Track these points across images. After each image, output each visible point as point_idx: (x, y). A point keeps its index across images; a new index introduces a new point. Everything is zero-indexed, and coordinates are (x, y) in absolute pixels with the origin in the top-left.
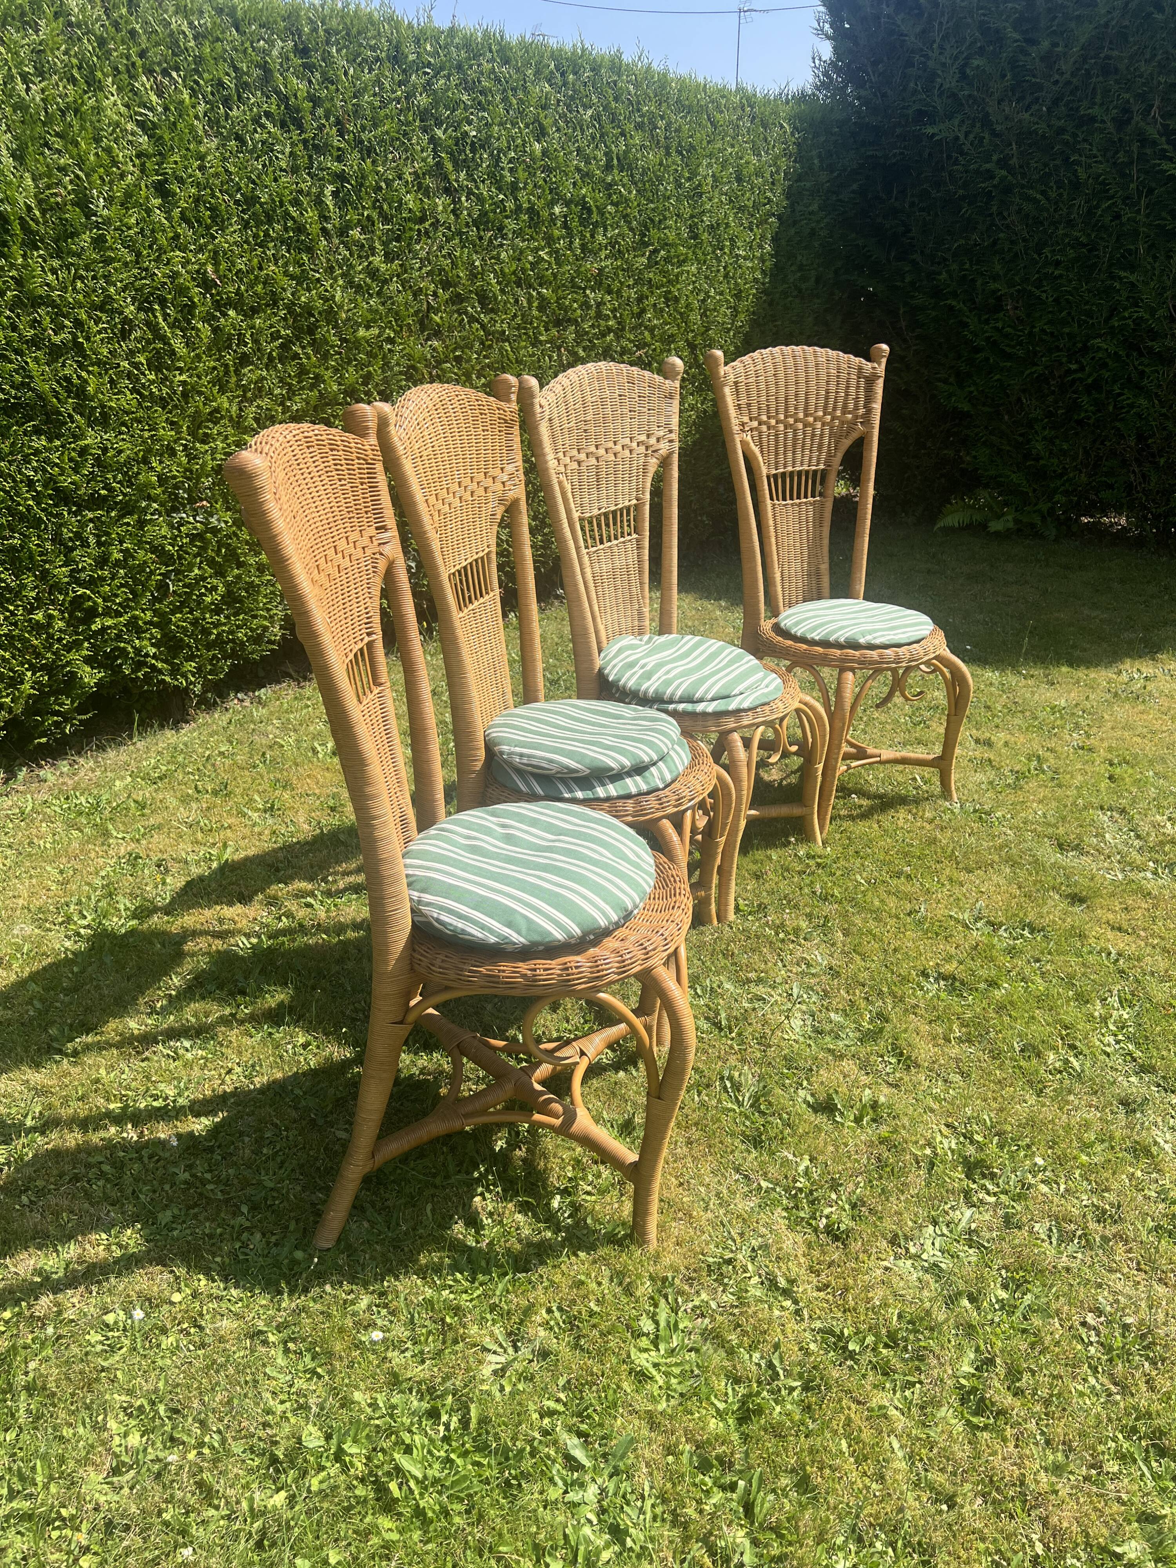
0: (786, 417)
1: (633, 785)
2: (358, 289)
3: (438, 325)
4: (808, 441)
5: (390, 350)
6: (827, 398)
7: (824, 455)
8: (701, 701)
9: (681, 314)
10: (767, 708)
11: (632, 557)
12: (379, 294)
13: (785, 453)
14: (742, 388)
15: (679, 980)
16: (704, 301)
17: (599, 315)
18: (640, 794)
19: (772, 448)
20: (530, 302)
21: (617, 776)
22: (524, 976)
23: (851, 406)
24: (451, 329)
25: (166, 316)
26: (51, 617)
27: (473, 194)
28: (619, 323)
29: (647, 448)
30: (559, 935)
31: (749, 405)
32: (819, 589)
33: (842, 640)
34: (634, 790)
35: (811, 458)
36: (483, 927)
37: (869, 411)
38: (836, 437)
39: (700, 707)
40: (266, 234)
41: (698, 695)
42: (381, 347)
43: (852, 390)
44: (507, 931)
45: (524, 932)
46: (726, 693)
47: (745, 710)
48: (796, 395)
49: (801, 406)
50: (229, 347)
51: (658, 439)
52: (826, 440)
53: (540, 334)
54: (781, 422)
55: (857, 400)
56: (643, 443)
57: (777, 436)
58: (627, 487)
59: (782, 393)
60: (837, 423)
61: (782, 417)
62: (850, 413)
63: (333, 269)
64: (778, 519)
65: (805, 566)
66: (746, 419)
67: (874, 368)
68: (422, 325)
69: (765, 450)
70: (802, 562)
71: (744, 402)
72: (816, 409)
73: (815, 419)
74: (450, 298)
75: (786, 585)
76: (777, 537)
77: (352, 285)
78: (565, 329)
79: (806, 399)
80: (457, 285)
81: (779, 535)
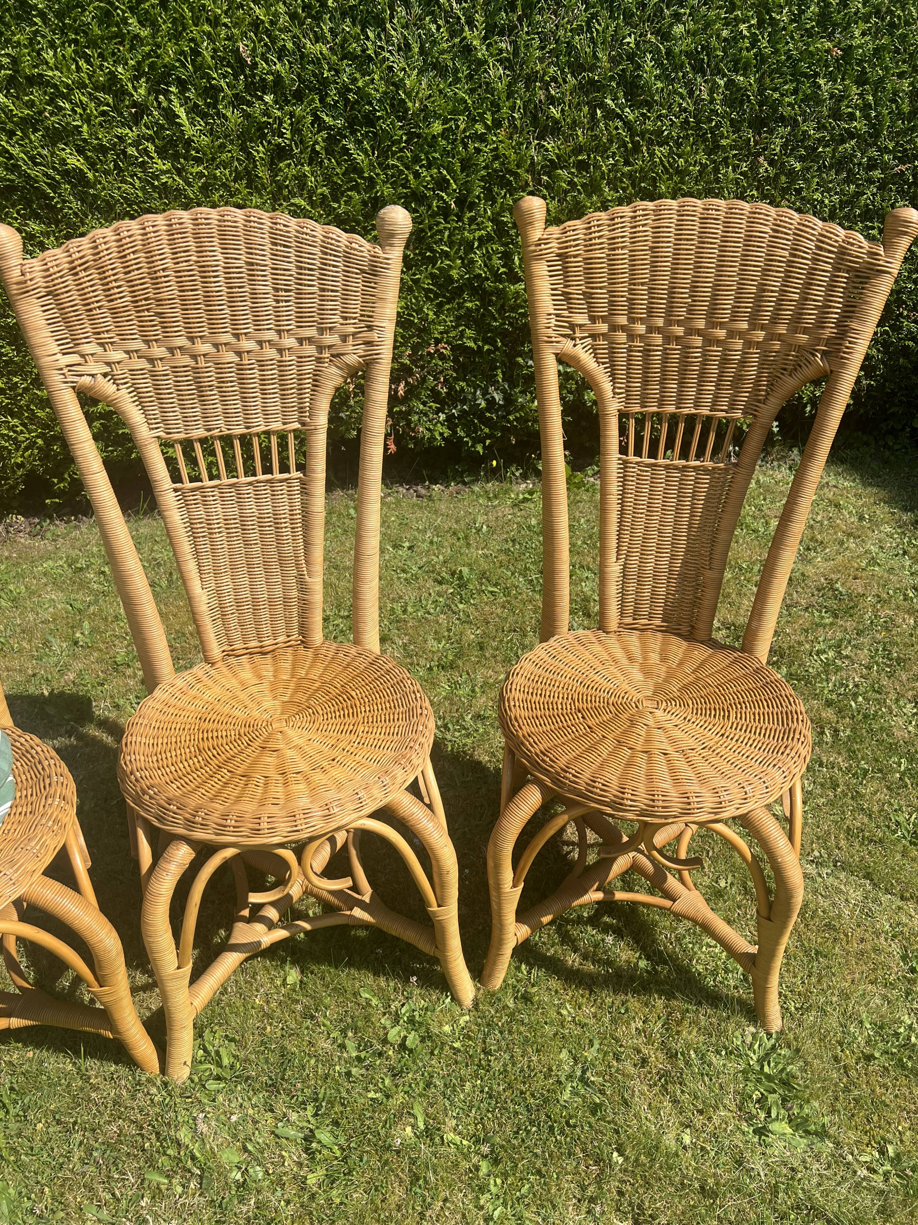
0: (669, 323)
3: (556, 122)
4: (713, 369)
6: (759, 298)
7: (744, 397)
13: (663, 382)
14: (577, 266)
17: (835, 114)
19: (637, 372)
20: (711, 92)
23: (810, 319)
24: (575, 126)
25: (184, 100)
29: (320, 349)
31: (588, 296)
35: (716, 397)
37: (846, 334)
38: (775, 370)
43: (818, 293)
48: (694, 288)
49: (703, 307)
51: (344, 338)
52: (752, 372)
53: (722, 136)
54: (659, 330)
55: (824, 310)
56: (310, 340)
57: (647, 353)
58: (275, 404)
59: (664, 281)
60: (777, 345)
61: (660, 322)
62: (805, 331)
63: (408, 46)
64: (632, 486)
65: (678, 563)
66: (581, 319)
67: (872, 254)
68: (535, 119)
69: (621, 373)
70: (673, 557)
71: (577, 289)
72: (735, 316)
73: (732, 334)
74: (581, 86)
75: (632, 587)
76: (622, 512)
77: (435, 66)
78: (771, 132)
79: (714, 297)
80: (592, 68)
81: (629, 509)
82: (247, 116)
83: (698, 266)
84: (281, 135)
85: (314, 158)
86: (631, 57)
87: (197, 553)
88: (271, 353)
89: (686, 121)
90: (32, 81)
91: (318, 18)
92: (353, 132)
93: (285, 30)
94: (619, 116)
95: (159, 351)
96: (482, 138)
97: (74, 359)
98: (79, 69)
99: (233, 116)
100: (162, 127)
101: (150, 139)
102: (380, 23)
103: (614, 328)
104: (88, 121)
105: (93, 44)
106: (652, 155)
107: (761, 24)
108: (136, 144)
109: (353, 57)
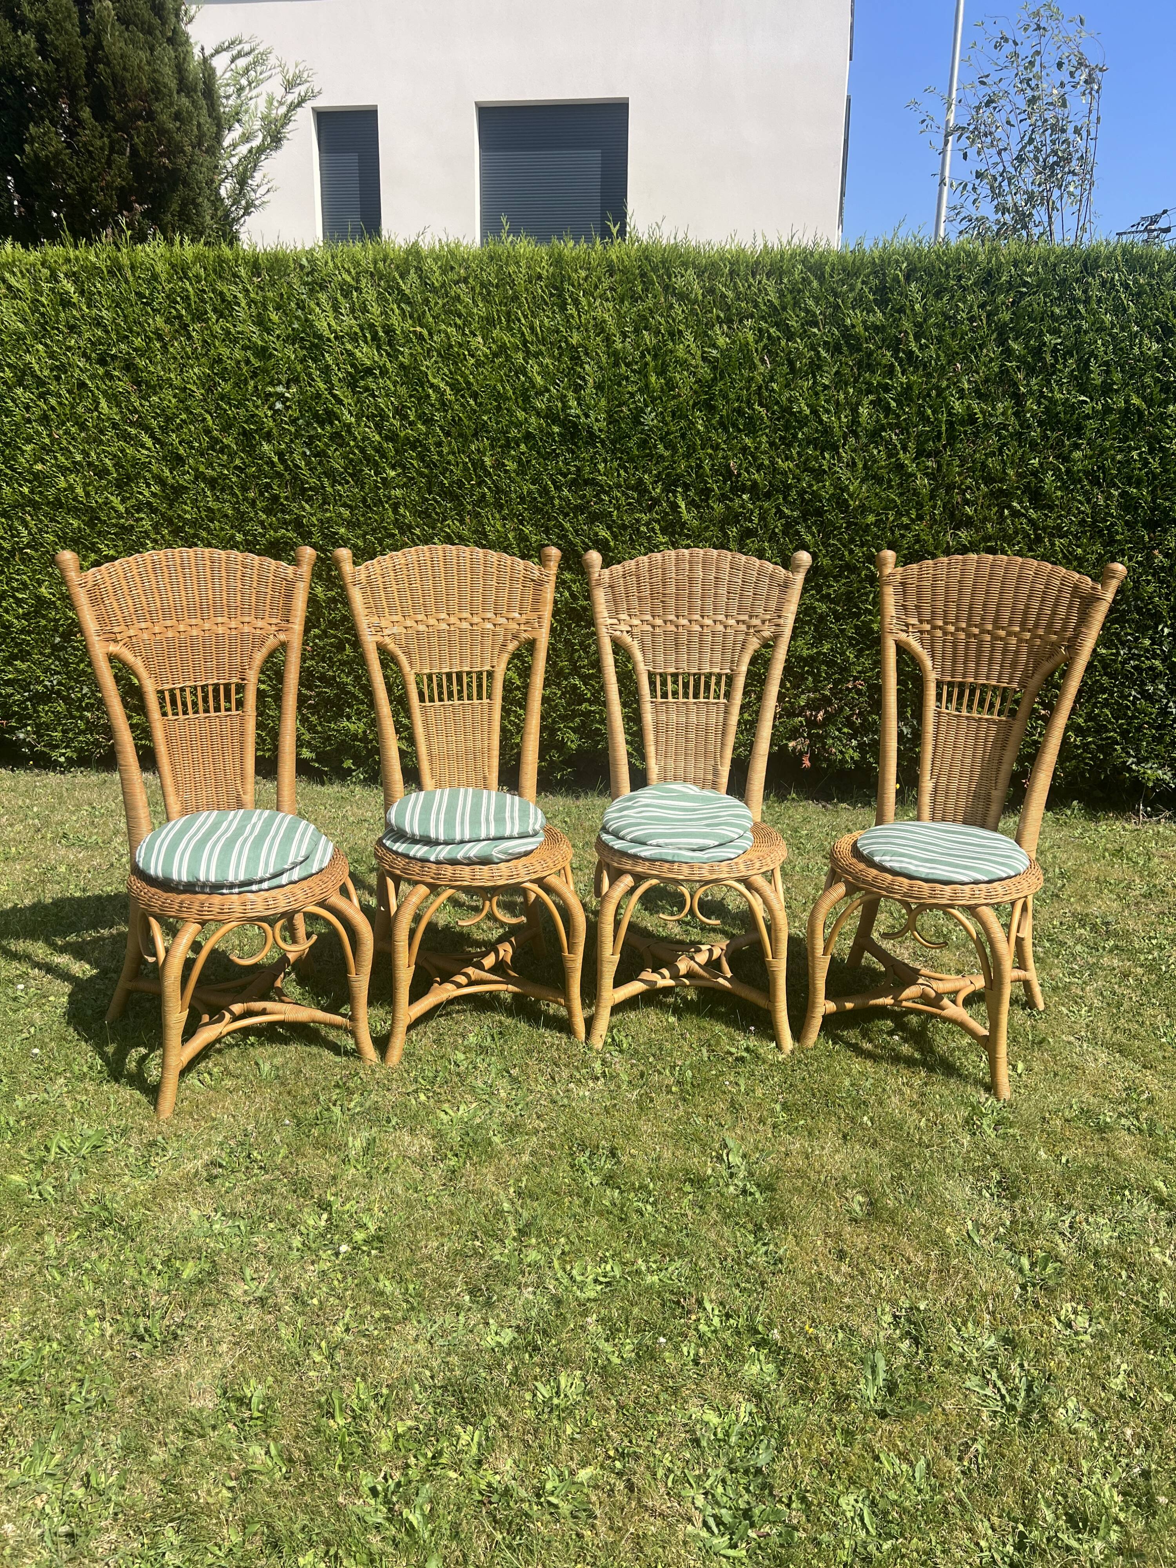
0: (969, 625)
1: (418, 851)
3: (971, 518)
4: (998, 656)
6: (1026, 613)
7: (1018, 674)
8: (621, 837)
10: (667, 865)
11: (716, 717)
13: (965, 663)
14: (912, 590)
18: (414, 858)
19: (949, 656)
20: (1107, 500)
21: (414, 841)
23: (1058, 626)
27: (1045, 397)
29: (749, 627)
31: (918, 607)
32: (985, 816)
35: (1001, 674)
38: (1036, 657)
39: (616, 842)
40: (795, 436)
41: (622, 834)
43: (1062, 611)
46: (643, 840)
47: (640, 858)
48: (985, 605)
49: (991, 617)
51: (763, 622)
52: (1023, 658)
53: (1117, 533)
54: (963, 630)
55: (1067, 619)
56: (744, 622)
57: (955, 644)
58: (718, 656)
59: (966, 600)
60: (1038, 642)
61: (964, 625)
62: (1055, 633)
63: (854, 464)
64: (943, 729)
65: (974, 786)
66: (914, 621)
67: (1095, 589)
68: (952, 515)
69: (939, 655)
70: (970, 781)
71: (911, 603)
72: (1011, 622)
73: (1009, 634)
74: (992, 493)
75: (941, 799)
76: (935, 747)
77: (873, 477)
78: (1165, 531)
79: (998, 611)
80: (1002, 481)
81: (941, 745)
82: (728, 508)
83: (987, 593)
84: (751, 521)
85: (773, 537)
86: (1034, 473)
87: (657, 742)
88: (720, 628)
89: (1083, 520)
90: (587, 482)
91: (789, 446)
92: (805, 521)
93: (765, 452)
94: (1023, 515)
95: (659, 622)
96: (907, 527)
97: (615, 621)
98: (619, 475)
99: (718, 508)
100: (667, 514)
101: (657, 521)
102: (835, 448)
103: (934, 627)
104: (618, 509)
105: (631, 460)
106: (1053, 545)
107: (1151, 451)
108: (647, 524)
109: (812, 470)
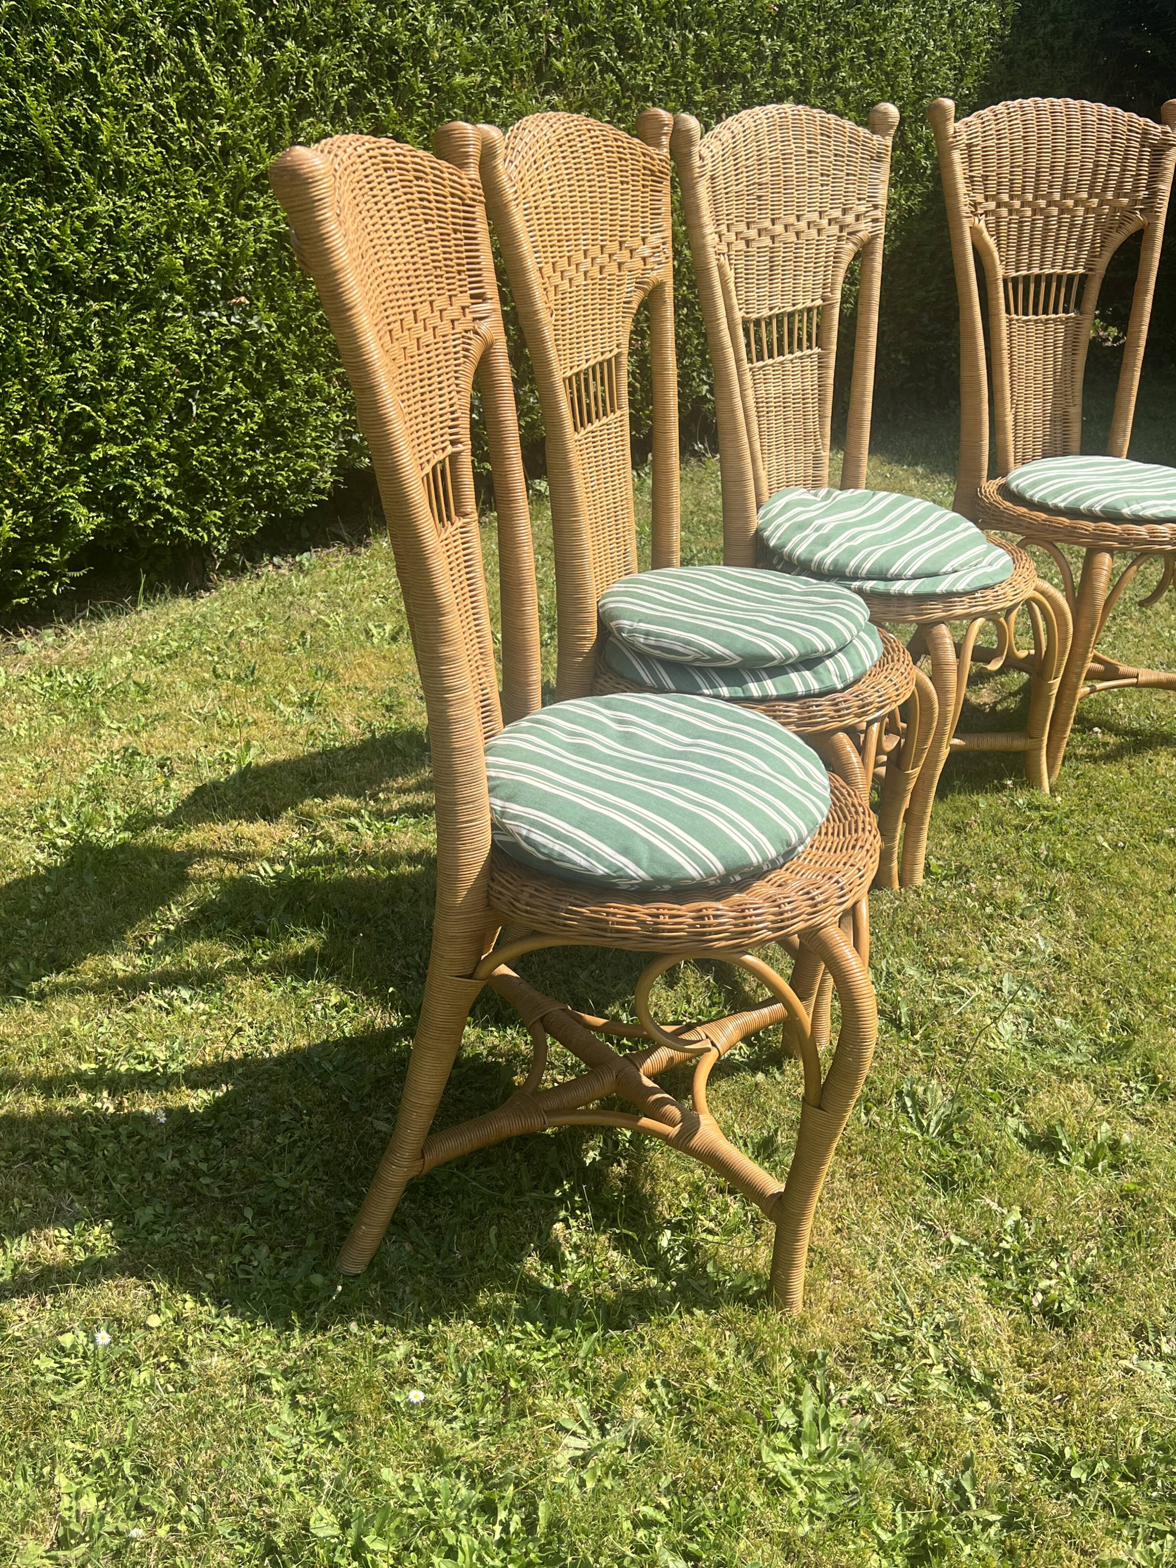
0: (1036, 198)
1: (800, 682)
2: (457, 19)
3: (560, 73)
4: (1064, 233)
5: (495, 105)
6: (1095, 173)
7: (1084, 255)
8: (897, 578)
9: (887, 74)
10: (989, 592)
11: (811, 380)
12: (484, 27)
13: (1030, 249)
14: (978, 154)
15: (856, 945)
16: (918, 57)
17: (776, 70)
18: (809, 695)
19: (1014, 241)
20: (684, 48)
22: (642, 923)
23: (1128, 186)
24: (576, 80)
25: (204, 44)
26: (39, 439)
28: (801, 83)
29: (841, 229)
30: (693, 871)
31: (985, 178)
32: (1066, 441)
33: (1098, 508)
34: (801, 689)
35: (1066, 257)
36: (589, 852)
37: (1154, 193)
38: (1105, 229)
39: (896, 587)
41: (894, 570)
42: (483, 100)
43: (1132, 164)
44: (621, 861)
45: (645, 862)
46: (932, 569)
47: (960, 594)
48: (1053, 167)
49: (1059, 182)
50: (285, 90)
51: (858, 218)
52: (1090, 233)
54: (1029, 204)
55: (1137, 177)
56: (836, 220)
57: (1021, 223)
58: (811, 281)
59: (1032, 163)
60: (1106, 209)
61: (1030, 197)
62: (1125, 195)
64: (1016, 341)
66: (980, 198)
67: (1165, 133)
69: (1004, 243)
70: (1045, 402)
71: (977, 173)
72: (1079, 188)
73: (1077, 203)
75: (1020, 432)
76: (1011, 365)
79: (1065, 173)
81: (1015, 363)
82: (268, 67)
83: (1054, 150)
88: (814, 233)
103: (1000, 205)
